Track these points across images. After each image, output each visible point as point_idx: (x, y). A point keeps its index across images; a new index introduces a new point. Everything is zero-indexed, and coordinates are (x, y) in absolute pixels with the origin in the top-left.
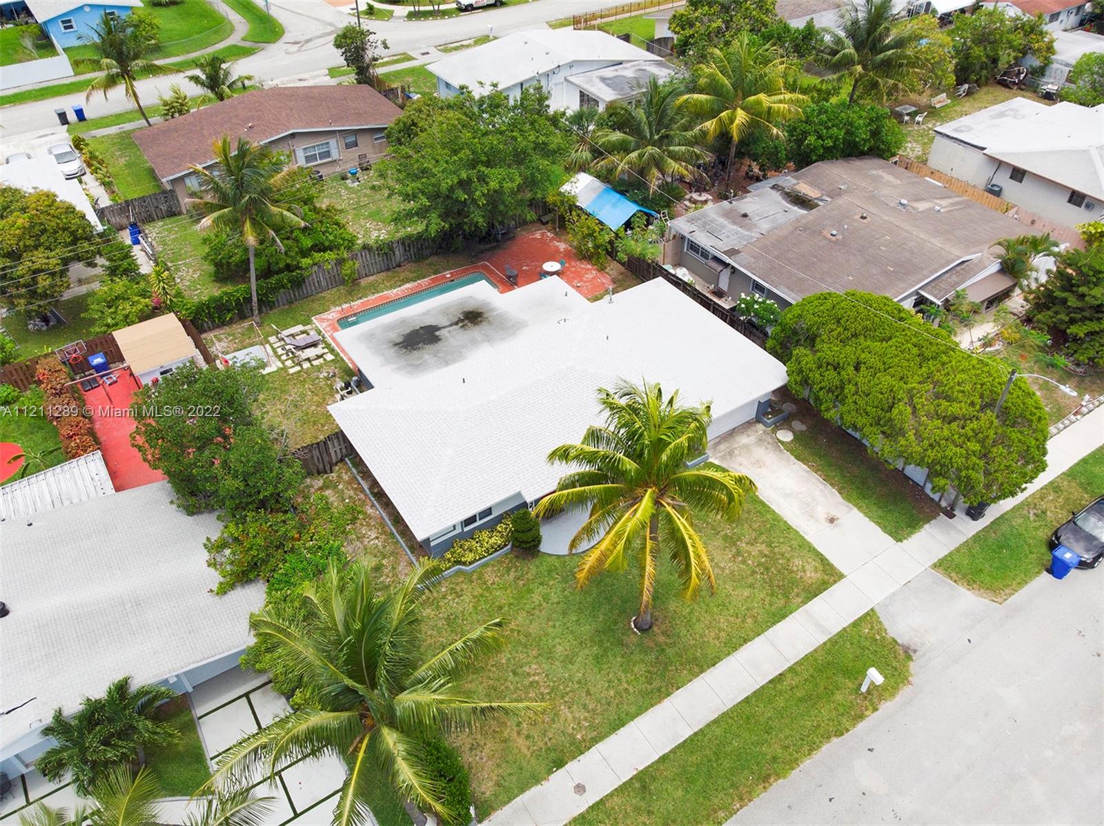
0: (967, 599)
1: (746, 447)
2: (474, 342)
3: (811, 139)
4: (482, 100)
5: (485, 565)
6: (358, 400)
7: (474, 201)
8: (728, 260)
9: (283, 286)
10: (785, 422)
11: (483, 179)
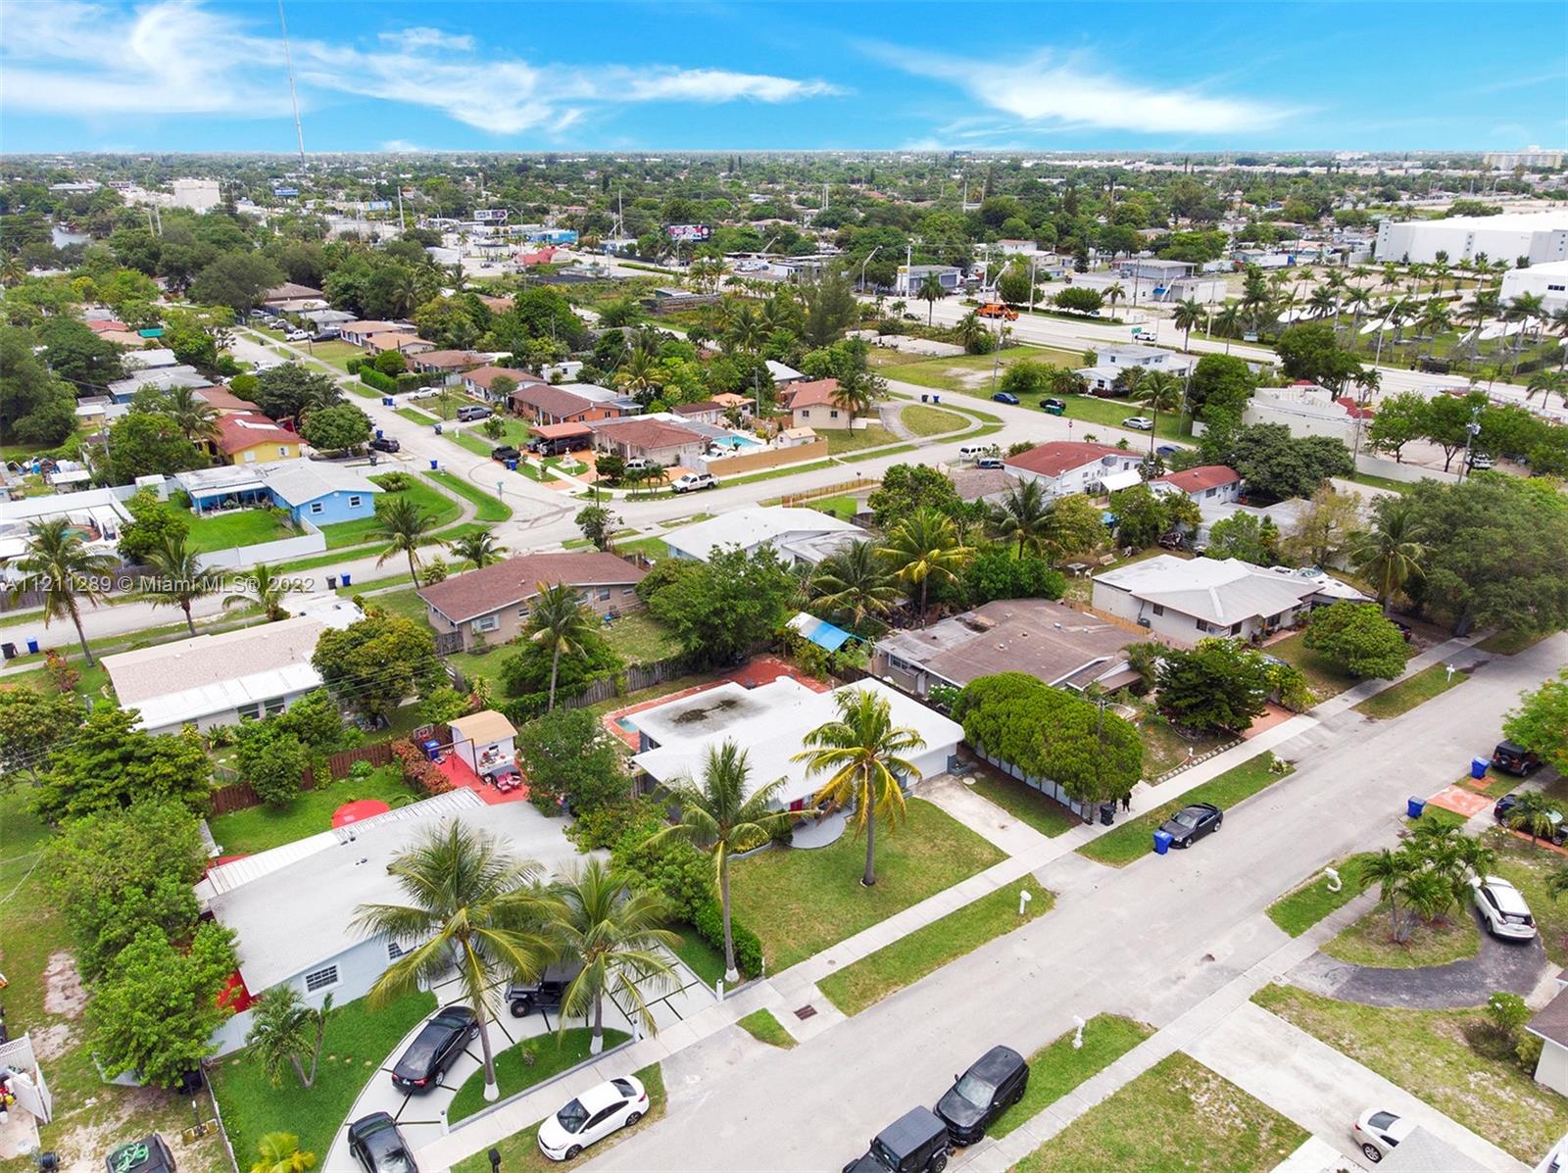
0: (1097, 867)
1: (940, 788)
2: (732, 718)
3: (984, 583)
4: (730, 555)
5: (754, 855)
6: (652, 753)
7: (725, 625)
8: (922, 667)
9: (571, 694)
10: (970, 773)
11: (732, 609)
